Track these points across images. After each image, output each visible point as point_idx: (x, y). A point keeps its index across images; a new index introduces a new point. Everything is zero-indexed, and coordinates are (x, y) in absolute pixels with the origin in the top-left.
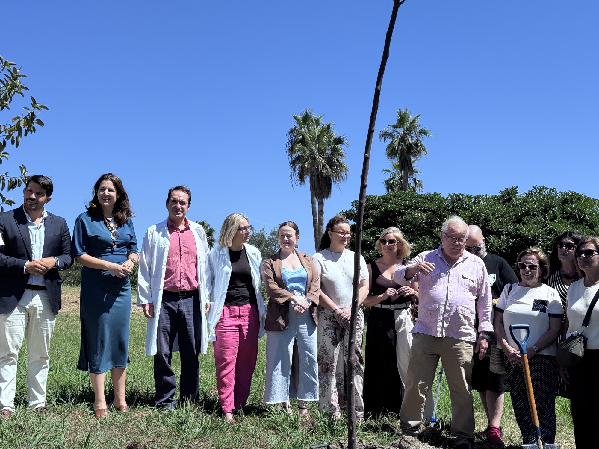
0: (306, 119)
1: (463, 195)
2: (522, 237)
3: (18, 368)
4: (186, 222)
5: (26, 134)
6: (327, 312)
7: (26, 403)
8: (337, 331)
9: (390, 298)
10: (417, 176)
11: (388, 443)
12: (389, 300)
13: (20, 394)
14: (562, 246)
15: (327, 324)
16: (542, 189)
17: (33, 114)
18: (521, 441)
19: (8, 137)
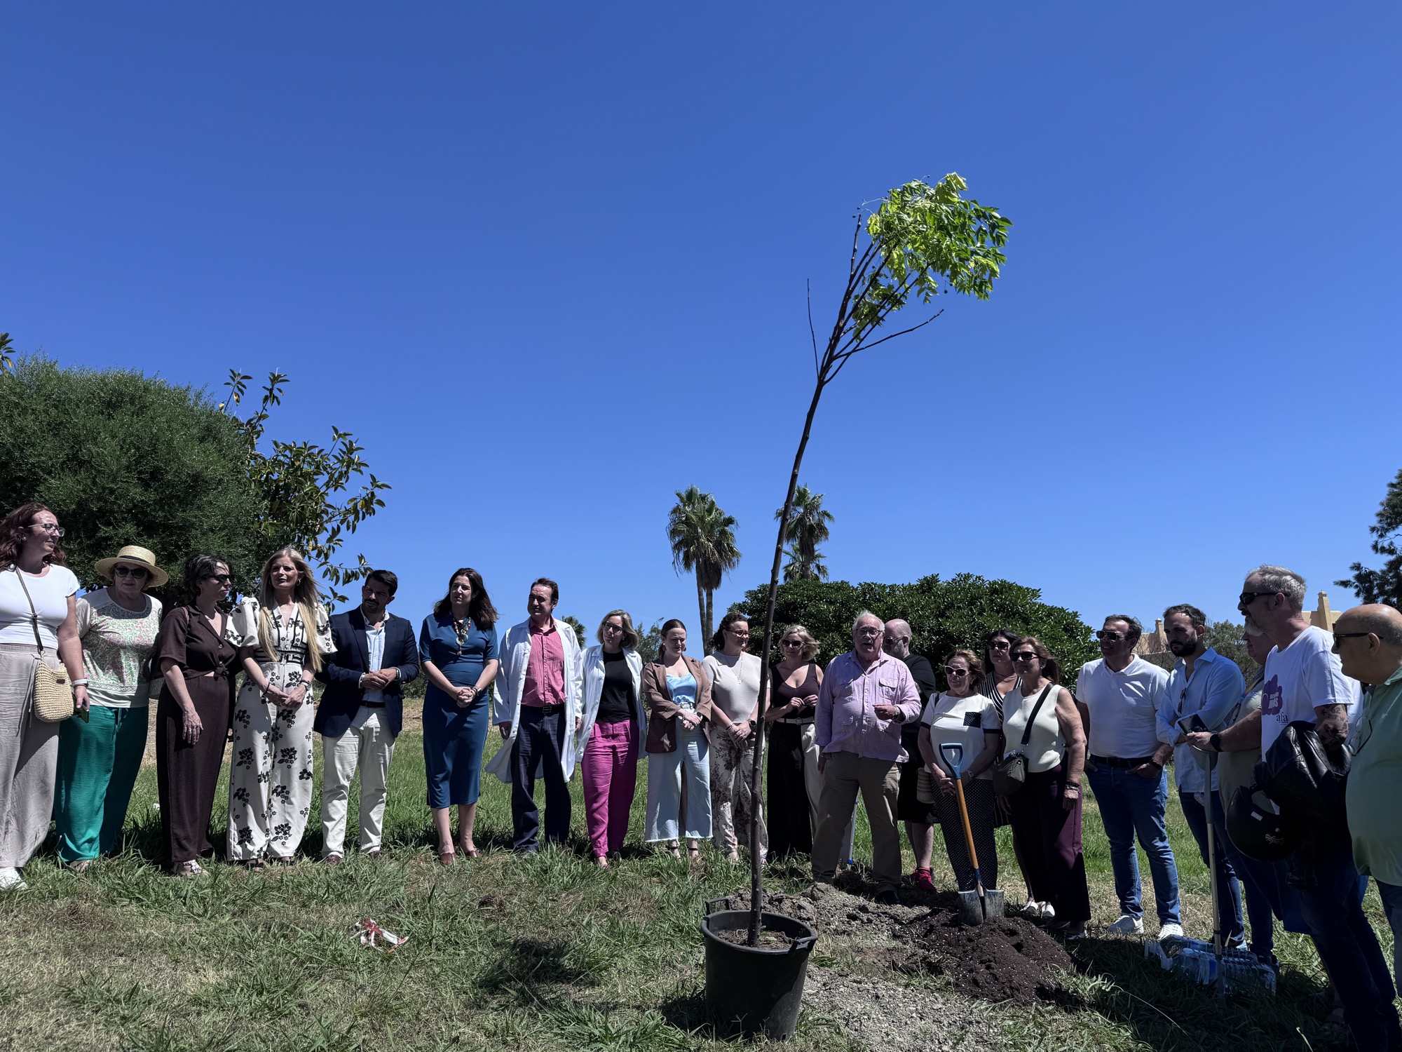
0: (690, 497)
1: (875, 585)
2: (945, 634)
3: (349, 804)
4: (552, 622)
5: (363, 519)
6: (721, 729)
7: (358, 846)
8: (733, 752)
9: (795, 708)
10: (822, 563)
11: (797, 891)
12: (794, 713)
13: (350, 835)
14: (993, 648)
15: (720, 744)
16: (968, 576)
17: (373, 494)
18: (957, 886)
19: (342, 522)
